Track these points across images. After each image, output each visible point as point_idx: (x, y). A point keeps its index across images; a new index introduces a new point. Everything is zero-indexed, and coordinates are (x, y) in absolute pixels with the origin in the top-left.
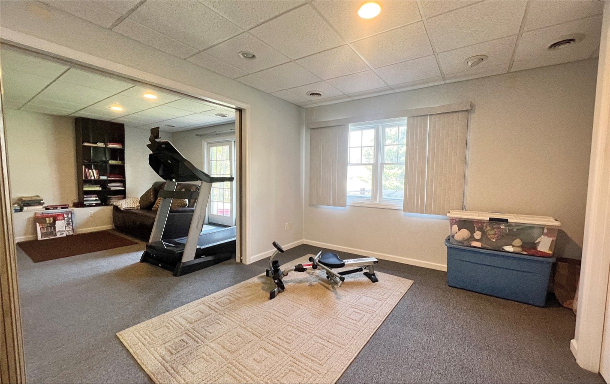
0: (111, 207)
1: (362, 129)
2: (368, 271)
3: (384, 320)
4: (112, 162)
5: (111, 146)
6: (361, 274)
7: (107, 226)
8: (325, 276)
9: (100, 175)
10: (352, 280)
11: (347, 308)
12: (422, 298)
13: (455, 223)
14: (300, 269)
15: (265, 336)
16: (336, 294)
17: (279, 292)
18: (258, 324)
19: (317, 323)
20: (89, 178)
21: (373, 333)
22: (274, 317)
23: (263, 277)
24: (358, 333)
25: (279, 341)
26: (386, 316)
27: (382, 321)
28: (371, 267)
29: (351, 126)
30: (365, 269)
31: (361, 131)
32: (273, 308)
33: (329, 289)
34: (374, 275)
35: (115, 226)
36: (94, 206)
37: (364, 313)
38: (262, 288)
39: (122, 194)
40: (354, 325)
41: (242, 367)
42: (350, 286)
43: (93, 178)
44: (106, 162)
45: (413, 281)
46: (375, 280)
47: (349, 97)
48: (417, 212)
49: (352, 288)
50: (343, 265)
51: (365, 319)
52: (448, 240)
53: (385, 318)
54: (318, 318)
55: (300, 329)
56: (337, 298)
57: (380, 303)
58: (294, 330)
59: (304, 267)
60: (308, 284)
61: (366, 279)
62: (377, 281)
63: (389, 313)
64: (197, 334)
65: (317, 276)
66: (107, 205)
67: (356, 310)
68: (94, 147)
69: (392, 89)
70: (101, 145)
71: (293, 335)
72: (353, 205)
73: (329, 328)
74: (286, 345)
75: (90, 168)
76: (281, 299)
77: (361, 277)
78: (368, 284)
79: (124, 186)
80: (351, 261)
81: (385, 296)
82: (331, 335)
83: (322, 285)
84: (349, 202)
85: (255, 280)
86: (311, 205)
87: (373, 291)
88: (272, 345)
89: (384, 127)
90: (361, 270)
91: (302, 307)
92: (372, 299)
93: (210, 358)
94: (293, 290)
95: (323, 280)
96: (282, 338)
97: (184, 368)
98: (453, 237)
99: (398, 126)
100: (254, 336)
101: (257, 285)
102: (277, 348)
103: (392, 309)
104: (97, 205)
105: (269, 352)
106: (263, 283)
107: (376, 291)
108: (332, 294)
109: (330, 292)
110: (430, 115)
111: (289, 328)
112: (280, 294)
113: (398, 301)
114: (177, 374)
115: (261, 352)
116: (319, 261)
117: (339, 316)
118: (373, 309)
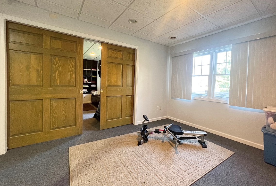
0: (91, 94)
1: (202, 55)
2: (200, 140)
3: (203, 175)
4: (93, 76)
5: (93, 70)
6: (195, 141)
7: (89, 102)
8: (172, 138)
9: (88, 81)
10: (189, 143)
11: (180, 161)
12: (239, 166)
13: (271, 116)
14: (157, 132)
15: (127, 166)
16: (176, 150)
17: (144, 142)
18: (127, 158)
19: (158, 166)
20: (85, 82)
21: (193, 183)
22: (136, 156)
23: (139, 133)
24: (182, 180)
25: (133, 171)
26: (206, 173)
27: (201, 176)
28: (202, 137)
29: (195, 54)
30: (198, 138)
31: (201, 57)
32: (138, 150)
33: (173, 146)
34: (204, 143)
35: (92, 102)
36: (86, 93)
37: (190, 167)
38: (137, 139)
39: (95, 89)
40: (181, 173)
41: (108, 180)
42: (187, 147)
43: (86, 82)
44: (91, 76)
45: (234, 153)
46: (204, 146)
47: (194, 37)
48: (240, 106)
49: (187, 148)
50: (182, 133)
51: (190, 171)
52: (264, 128)
53: (204, 174)
54: (160, 163)
55: (147, 167)
56: (176, 153)
57: (204, 162)
58: (143, 167)
59: (159, 131)
60: (162, 141)
61: (198, 144)
62: (206, 147)
63: (209, 171)
64: (98, 156)
65: (168, 137)
66: (90, 93)
67: (185, 163)
68: (87, 70)
69: (221, 29)
70: (89, 69)
71: (142, 169)
72: (195, 99)
73: (165, 171)
74: (136, 175)
75: (85, 79)
76: (144, 146)
77: (195, 143)
78: (199, 148)
79: (96, 86)
80: (189, 132)
81: (209, 159)
82: (164, 176)
83: (170, 143)
84: (192, 97)
85: (136, 134)
86: (172, 98)
87: (201, 153)
88: (128, 172)
89: (217, 52)
90: (195, 138)
91: (153, 154)
92: (199, 159)
93: (97, 170)
94: (152, 143)
95: (171, 140)
96: (135, 169)
97: (84, 172)
98: (269, 126)
99: (226, 51)
100: (122, 164)
101: (135, 136)
102: (130, 175)
103: (212, 169)
104: (87, 93)
105: (125, 176)
106: (139, 136)
107: (203, 154)
108: (173, 150)
109: (173, 148)
110: (250, 41)
111: (142, 165)
112: (144, 144)
113: (218, 164)
114: (80, 174)
115: (122, 175)
116: (169, 129)
117: (173, 165)
118: (197, 165)
